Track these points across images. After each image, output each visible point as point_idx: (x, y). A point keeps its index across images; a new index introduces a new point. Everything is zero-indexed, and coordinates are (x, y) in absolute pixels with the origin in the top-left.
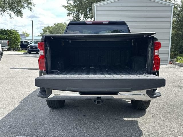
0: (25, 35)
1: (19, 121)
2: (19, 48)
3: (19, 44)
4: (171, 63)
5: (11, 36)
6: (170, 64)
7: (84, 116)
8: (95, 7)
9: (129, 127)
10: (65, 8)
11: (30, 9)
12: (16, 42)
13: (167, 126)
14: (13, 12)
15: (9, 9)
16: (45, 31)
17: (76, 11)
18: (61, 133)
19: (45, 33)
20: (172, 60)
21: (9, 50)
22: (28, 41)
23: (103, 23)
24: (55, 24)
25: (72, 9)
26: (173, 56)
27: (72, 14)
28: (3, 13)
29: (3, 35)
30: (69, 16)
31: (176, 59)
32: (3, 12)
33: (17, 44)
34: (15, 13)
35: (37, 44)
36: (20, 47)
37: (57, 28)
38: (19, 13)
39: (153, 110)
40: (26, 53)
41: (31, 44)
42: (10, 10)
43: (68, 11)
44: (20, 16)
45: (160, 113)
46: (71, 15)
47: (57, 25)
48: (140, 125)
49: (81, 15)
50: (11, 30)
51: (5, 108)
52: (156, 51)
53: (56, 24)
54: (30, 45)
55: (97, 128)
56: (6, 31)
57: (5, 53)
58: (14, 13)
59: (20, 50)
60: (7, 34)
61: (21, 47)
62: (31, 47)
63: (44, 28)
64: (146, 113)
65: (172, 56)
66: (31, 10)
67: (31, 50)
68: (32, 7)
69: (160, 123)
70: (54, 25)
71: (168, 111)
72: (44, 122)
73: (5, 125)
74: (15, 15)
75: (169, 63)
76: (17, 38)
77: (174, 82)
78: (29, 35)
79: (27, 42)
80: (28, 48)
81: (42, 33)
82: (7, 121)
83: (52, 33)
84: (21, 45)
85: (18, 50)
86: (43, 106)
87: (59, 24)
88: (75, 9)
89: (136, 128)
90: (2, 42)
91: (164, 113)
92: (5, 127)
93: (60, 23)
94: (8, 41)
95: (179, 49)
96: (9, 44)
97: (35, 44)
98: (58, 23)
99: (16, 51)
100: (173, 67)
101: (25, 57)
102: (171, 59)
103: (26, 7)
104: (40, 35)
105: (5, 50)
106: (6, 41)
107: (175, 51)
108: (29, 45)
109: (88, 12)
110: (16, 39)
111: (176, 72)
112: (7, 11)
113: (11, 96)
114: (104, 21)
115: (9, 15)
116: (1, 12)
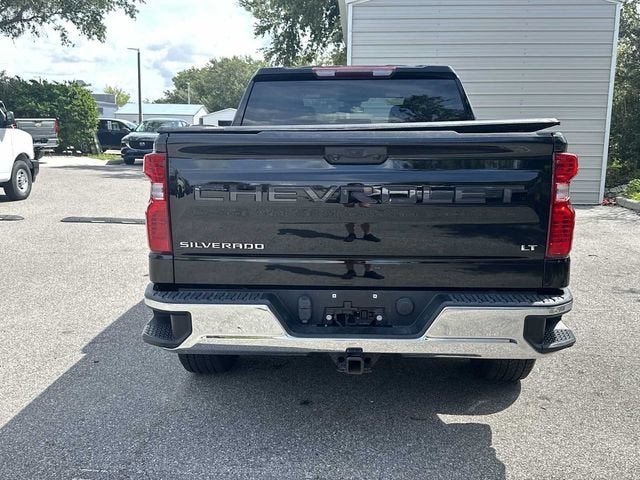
0: (113, 98)
1: (83, 420)
2: (94, 144)
3: (94, 132)
4: (610, 200)
5: (67, 104)
6: (605, 205)
7: (306, 403)
8: (350, 6)
9: (459, 447)
10: (249, 9)
11: (132, 12)
12: (85, 125)
13: (592, 444)
14: (74, 22)
15: (61, 10)
16: (181, 86)
17: (286, 18)
18: (225, 467)
19: (182, 92)
20: (613, 190)
21: (58, 152)
22: (125, 122)
23: (375, 73)
24: (212, 62)
25: (270, 10)
26: (616, 179)
27: (272, 30)
28: (38, 28)
29: (41, 100)
30: (261, 35)
31: (625, 188)
32: (41, 24)
33: (86, 131)
34: (81, 26)
35: (153, 131)
36: (96, 141)
37: (220, 76)
39: (544, 383)
40: (118, 163)
41: (132, 130)
42: (64, 15)
43: (259, 20)
44: (95, 37)
45: (569, 396)
46: (267, 32)
47: (221, 65)
48: (496, 444)
49: (301, 32)
50: (68, 84)
51: (39, 369)
52: (560, 186)
53: (219, 61)
54: (132, 134)
55: (350, 453)
56: (49, 87)
57: (48, 162)
58: (76, 27)
59: (97, 154)
60: (52, 98)
61: (101, 143)
62: (135, 142)
63: (177, 75)
64: (520, 396)
65: (614, 178)
66: (132, 17)
67: (135, 154)
68: (137, 4)
69: (568, 436)
70: (212, 65)
71: (598, 385)
72: (168, 425)
73: (35, 432)
74: (79, 31)
75: (601, 201)
76: (86, 113)
77: (618, 276)
78: (128, 98)
79: (121, 125)
80: (124, 145)
81: (171, 92)
82: (43, 420)
83: (203, 91)
84: (99, 135)
85: (91, 152)
86: (166, 364)
87: (226, 60)
88: (283, 13)
89: (484, 454)
90: (37, 124)
91: (584, 394)
92: (36, 443)
93: (230, 57)
94: (57, 122)
95: (636, 150)
96: (62, 132)
97: (146, 130)
98: (226, 56)
99: (84, 153)
100: (616, 219)
101: (112, 176)
102: (610, 187)
103: (117, 7)
104: (165, 98)
105: (47, 154)
106: (50, 123)
107: (624, 159)
108: (127, 137)
109: (327, 22)
110: (84, 114)
111: (625, 238)
112: (52, 18)
113: (59, 325)
114: (378, 68)
115: (59, 32)
116: (32, 23)
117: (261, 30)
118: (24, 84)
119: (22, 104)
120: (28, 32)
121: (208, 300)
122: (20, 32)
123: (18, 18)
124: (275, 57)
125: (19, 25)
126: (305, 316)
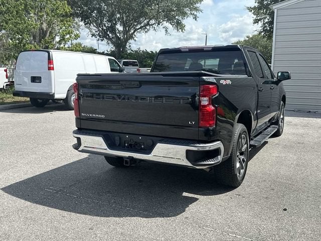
8: (276, 10)
10: (251, 11)
11: (195, 18)
14: (171, 24)
15: (166, 19)
23: (205, 49)
27: (262, 21)
28: (156, 28)
30: (257, 24)
32: (157, 26)
34: (174, 26)
37: (251, 44)
38: (179, 26)
42: (167, 21)
43: (256, 16)
44: (180, 30)
46: (260, 22)
47: (252, 38)
58: (172, 26)
66: (196, 20)
68: (198, 14)
70: (247, 39)
74: (173, 28)
112: (162, 23)
115: (164, 29)
116: (154, 26)
117: (256, 21)
118: (148, 53)
119: (146, 62)
120: (152, 29)
121: (89, 134)
122: (148, 30)
123: (148, 24)
124: (263, 34)
125: (148, 27)
126: (117, 142)
